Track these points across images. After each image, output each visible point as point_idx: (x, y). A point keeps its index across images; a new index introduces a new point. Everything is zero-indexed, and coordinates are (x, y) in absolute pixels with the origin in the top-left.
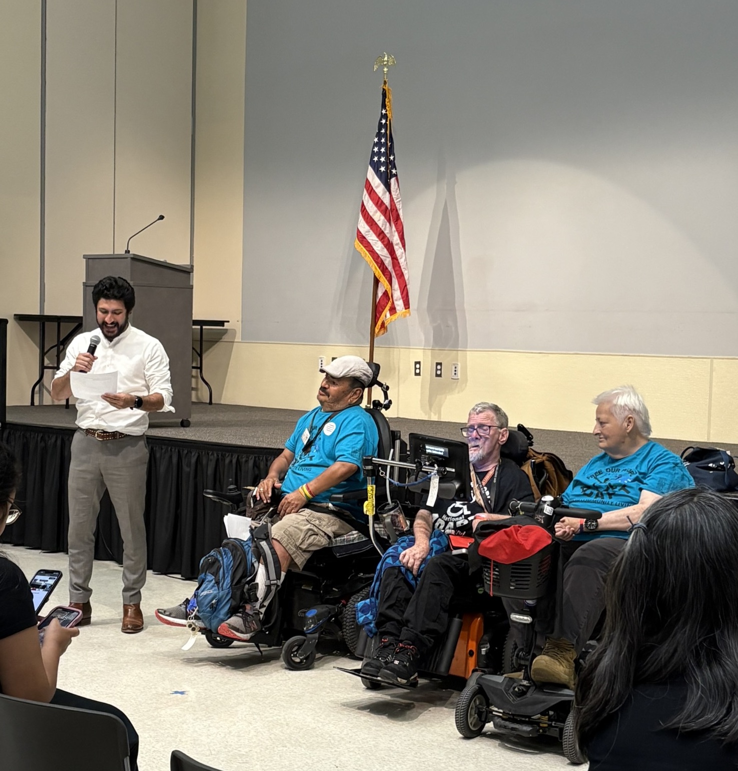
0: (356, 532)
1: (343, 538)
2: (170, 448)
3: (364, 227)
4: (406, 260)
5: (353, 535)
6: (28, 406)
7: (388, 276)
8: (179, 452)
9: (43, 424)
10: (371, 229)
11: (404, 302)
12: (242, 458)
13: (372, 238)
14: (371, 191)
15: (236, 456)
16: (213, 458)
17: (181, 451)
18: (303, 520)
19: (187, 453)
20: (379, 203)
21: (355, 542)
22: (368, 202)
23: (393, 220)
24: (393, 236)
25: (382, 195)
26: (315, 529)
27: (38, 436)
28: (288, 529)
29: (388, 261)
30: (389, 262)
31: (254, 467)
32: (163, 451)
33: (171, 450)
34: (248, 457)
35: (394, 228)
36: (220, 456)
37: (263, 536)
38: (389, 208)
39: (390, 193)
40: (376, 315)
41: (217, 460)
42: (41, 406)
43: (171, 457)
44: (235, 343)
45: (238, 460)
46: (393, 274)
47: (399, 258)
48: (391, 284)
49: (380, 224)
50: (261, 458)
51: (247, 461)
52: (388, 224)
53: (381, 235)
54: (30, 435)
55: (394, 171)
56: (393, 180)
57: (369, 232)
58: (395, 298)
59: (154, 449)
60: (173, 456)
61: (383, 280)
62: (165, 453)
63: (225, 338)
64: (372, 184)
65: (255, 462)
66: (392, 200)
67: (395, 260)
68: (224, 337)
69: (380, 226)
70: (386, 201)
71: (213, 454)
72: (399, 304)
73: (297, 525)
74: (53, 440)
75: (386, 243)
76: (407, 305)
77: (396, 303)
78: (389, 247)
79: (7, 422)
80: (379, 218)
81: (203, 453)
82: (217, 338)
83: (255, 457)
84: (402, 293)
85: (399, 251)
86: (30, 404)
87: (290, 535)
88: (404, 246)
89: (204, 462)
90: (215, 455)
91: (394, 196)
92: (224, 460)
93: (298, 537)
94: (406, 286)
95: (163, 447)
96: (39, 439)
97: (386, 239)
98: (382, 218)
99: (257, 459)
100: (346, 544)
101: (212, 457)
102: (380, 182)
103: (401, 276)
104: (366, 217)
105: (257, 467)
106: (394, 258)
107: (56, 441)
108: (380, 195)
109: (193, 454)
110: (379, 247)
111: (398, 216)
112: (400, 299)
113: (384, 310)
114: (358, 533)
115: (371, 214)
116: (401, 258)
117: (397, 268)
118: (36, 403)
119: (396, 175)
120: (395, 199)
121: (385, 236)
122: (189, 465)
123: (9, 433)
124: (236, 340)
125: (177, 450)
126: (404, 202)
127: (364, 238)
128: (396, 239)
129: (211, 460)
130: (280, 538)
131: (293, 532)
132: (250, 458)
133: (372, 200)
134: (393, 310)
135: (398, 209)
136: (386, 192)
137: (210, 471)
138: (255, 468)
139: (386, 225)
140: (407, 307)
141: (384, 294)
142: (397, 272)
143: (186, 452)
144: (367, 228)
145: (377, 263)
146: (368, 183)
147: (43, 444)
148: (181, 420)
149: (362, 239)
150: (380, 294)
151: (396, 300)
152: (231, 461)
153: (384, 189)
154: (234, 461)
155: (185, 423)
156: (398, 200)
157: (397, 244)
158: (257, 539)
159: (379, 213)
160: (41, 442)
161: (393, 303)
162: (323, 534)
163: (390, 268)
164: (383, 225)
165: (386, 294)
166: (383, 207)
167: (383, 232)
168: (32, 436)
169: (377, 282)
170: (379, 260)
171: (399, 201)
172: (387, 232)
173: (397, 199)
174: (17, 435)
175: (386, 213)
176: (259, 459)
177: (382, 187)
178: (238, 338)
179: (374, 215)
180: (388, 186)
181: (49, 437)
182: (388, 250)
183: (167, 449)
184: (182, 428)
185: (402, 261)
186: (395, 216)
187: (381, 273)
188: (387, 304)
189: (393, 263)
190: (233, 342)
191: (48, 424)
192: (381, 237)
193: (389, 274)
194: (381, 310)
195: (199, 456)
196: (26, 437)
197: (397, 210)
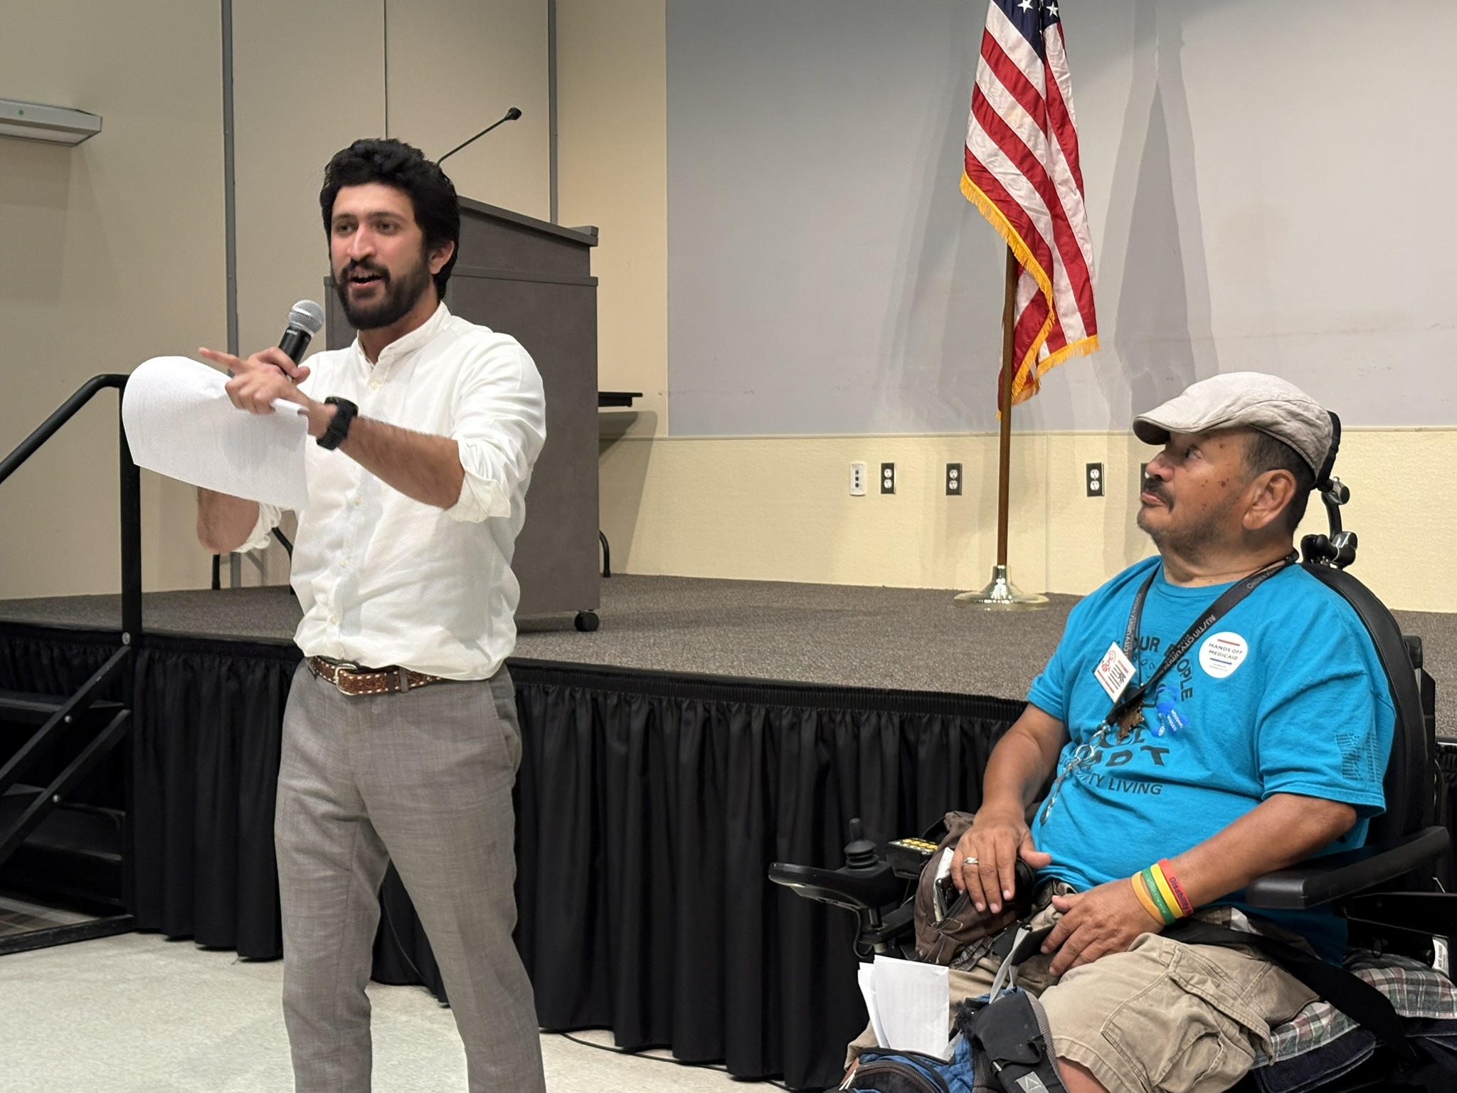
0: (1326, 1006)
1: (1290, 1035)
2: (567, 693)
3: (982, 145)
4: (1085, 219)
5: (1317, 1018)
6: (206, 591)
7: (1046, 258)
8: (594, 700)
9: (235, 633)
10: (1001, 148)
11: (1084, 320)
12: (780, 717)
13: (1004, 170)
14: (998, 60)
15: (763, 712)
16: (694, 718)
17: (601, 699)
18: (1161, 981)
19: (617, 706)
20: (1018, 85)
21: (1323, 1043)
22: (992, 83)
23: (1053, 126)
24: (1053, 163)
25: (1027, 67)
26: (1210, 1017)
27: (220, 662)
28: (1117, 1020)
29: (1044, 224)
30: (1046, 224)
31: (816, 743)
32: (550, 699)
33: (572, 697)
34: (797, 715)
35: (1056, 145)
36: (713, 712)
37: (1022, 1053)
38: (1044, 97)
39: (1045, 61)
40: (1014, 353)
41: (707, 722)
42: (237, 591)
43: (573, 714)
44: (655, 442)
45: (767, 723)
46: (1056, 254)
47: (1068, 214)
48: (1051, 276)
49: (1023, 134)
50: (838, 718)
51: (795, 726)
52: (1042, 134)
53: (1025, 161)
54: (202, 662)
55: (1052, 9)
56: (1051, 32)
57: (996, 155)
58: (1061, 311)
59: (526, 693)
60: (578, 711)
61: (1033, 266)
62: (556, 704)
63: (634, 432)
64: (1002, 45)
65: (820, 726)
66: (1049, 77)
67: (1059, 221)
68: (628, 430)
69: (1024, 141)
70: (1037, 80)
71: (692, 707)
72: (1073, 324)
73: (1143, 1005)
74: (259, 674)
75: (1038, 179)
76: (1091, 326)
77: (1063, 321)
78: (1047, 189)
79: (145, 631)
80: (1020, 121)
81: (664, 704)
82: (612, 434)
83: (820, 715)
84: (1079, 299)
85: (1068, 198)
86: (209, 586)
87: (1127, 1046)
88: (1080, 186)
89: (669, 727)
90: (700, 709)
91: (1053, 69)
92: (725, 721)
93: (1153, 1049)
94: (1088, 279)
95: (551, 688)
96: (224, 669)
97: (1039, 170)
98: (1029, 119)
99: (825, 719)
100: (1297, 1054)
101: (688, 715)
102: (1021, 35)
103: (1074, 257)
104: (989, 119)
105: (824, 741)
106: (1058, 216)
107: (266, 677)
108: (1022, 66)
109: (634, 707)
110: (1022, 190)
111: (1065, 115)
112: (1074, 313)
113: (1033, 339)
114: (1331, 1011)
115: (1000, 113)
116: (1074, 215)
117: (1065, 239)
118: (225, 583)
119: (1056, 19)
120: (1056, 75)
121: (1035, 163)
122: (626, 737)
123: (151, 658)
124: (657, 436)
125: (588, 696)
126: (1076, 82)
127: (984, 170)
128: (1060, 171)
129: (688, 723)
130: (1092, 1058)
131: (1137, 1033)
132: (805, 716)
133: (1003, 80)
134: (1057, 340)
135: (1064, 97)
136: (1034, 61)
137: (687, 754)
138: (821, 744)
139: (1037, 137)
140: (1091, 330)
141: (1033, 301)
142: (1065, 249)
143: (613, 700)
144: (992, 145)
145: (1018, 227)
146: (988, 39)
147: (233, 685)
148: (575, 613)
149: (979, 173)
150: (1023, 303)
151: (1065, 315)
152: (748, 726)
153: (1030, 53)
154: (757, 726)
155: (586, 622)
156: (1065, 77)
157: (1065, 182)
158: (1006, 1064)
159: (1020, 109)
160: (228, 679)
161: (1057, 321)
162: (1234, 1031)
163: (1049, 239)
164: (1030, 136)
165: (1040, 302)
166: (1030, 96)
167: (1030, 154)
168: (206, 665)
169: (1015, 270)
170: (1024, 220)
171: (1067, 80)
172: (1039, 153)
173: (1062, 74)
174: (168, 663)
175: (1036, 107)
176: (832, 720)
177: (1026, 45)
178: (662, 431)
179: (1007, 114)
180: (1039, 46)
181: (249, 666)
182: (1043, 196)
183: (560, 694)
184: (580, 634)
185: (1076, 222)
186: (1057, 115)
187: (1028, 251)
188: (1042, 325)
189: (1056, 228)
190: (651, 440)
191: (244, 633)
192: (1026, 165)
193: (1046, 252)
194: (1027, 340)
195: (651, 712)
196: (192, 668)
197: (1062, 102)
